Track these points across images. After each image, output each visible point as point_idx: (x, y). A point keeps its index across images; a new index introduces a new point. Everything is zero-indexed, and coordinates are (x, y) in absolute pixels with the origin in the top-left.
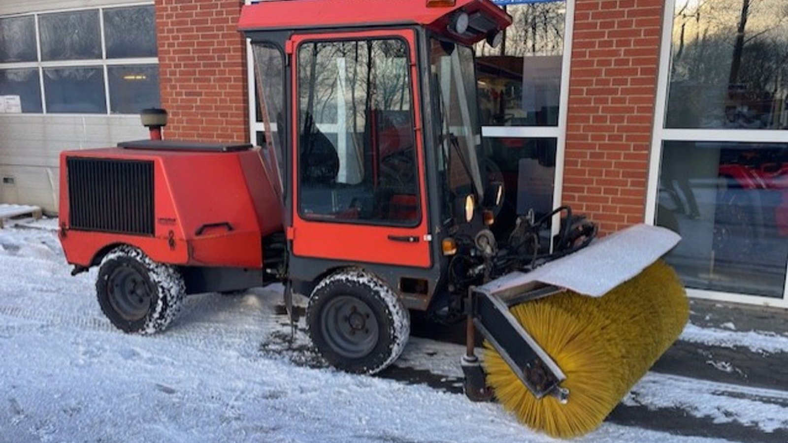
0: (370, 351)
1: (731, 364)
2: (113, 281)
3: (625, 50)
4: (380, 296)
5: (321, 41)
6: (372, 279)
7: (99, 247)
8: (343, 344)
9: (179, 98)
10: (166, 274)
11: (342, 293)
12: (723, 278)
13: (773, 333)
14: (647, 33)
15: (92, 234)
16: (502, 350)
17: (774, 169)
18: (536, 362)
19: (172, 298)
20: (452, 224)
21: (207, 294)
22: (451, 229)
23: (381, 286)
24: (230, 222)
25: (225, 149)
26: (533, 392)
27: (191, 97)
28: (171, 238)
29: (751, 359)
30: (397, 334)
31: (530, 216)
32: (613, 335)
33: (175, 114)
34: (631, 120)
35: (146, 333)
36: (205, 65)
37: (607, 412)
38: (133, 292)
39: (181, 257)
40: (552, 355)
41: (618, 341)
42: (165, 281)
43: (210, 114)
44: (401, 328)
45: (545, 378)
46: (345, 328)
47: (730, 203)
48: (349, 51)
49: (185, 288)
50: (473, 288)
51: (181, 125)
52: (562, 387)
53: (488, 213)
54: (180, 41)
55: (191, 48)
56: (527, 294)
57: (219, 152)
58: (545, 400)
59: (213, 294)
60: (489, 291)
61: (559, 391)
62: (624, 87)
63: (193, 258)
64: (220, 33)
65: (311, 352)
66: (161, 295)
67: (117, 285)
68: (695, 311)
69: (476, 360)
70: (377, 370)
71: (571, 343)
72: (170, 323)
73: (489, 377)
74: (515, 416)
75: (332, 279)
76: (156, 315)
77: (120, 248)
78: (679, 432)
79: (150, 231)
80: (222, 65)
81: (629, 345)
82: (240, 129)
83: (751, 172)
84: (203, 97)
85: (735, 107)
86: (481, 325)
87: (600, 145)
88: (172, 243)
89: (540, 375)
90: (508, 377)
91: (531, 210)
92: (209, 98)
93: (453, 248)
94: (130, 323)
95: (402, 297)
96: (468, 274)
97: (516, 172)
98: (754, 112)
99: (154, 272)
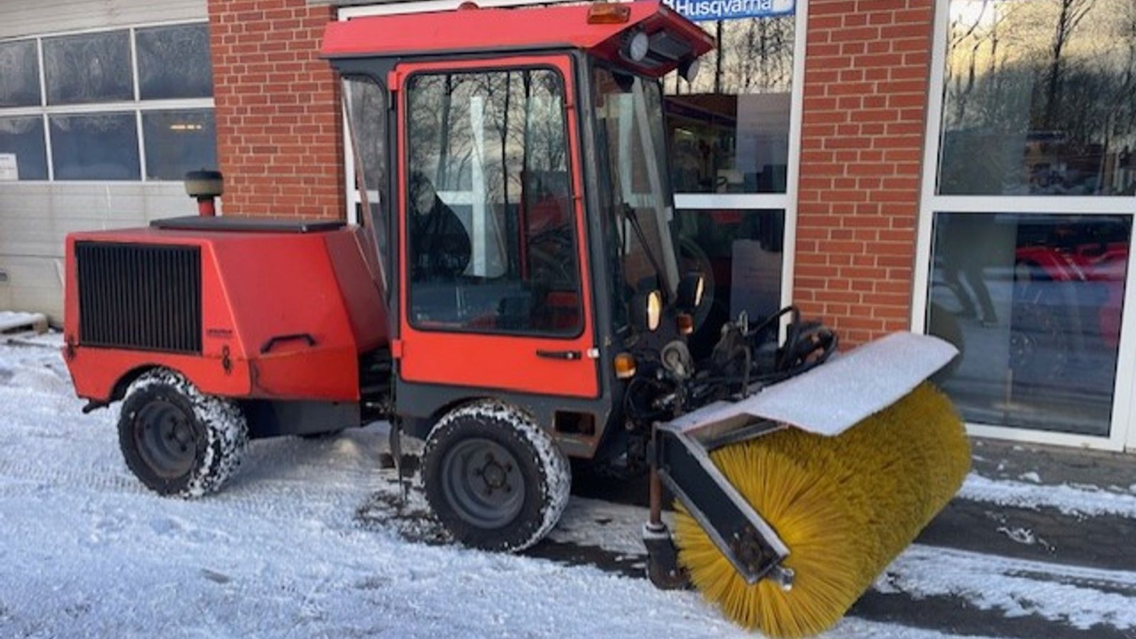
0: (512, 518)
1: (1032, 532)
2: (142, 420)
3: (879, 84)
4: (525, 438)
5: (458, 71)
6: (515, 414)
7: (123, 371)
8: (475, 508)
9: (245, 155)
10: (219, 409)
11: (472, 435)
12: (1027, 409)
13: (1094, 487)
14: (910, 59)
15: (112, 351)
16: (700, 514)
17: (1096, 253)
18: (748, 530)
19: (228, 444)
20: (629, 333)
21: (282, 438)
22: (627, 340)
23: (528, 424)
24: (312, 333)
25: (304, 229)
26: (743, 573)
27: (261, 155)
28: (226, 357)
29: (1062, 524)
30: (552, 493)
31: (742, 321)
32: (858, 491)
33: (237, 180)
34: (888, 184)
35: (191, 495)
36: (281, 110)
37: (848, 603)
38: (172, 436)
39: (241, 386)
40: (771, 520)
41: (864, 498)
42: (218, 419)
43: (289, 181)
44: (557, 484)
45: (760, 555)
46: (477, 484)
47: (1035, 302)
48: (497, 88)
49: (247, 429)
50: (658, 425)
51: (247, 195)
52: (784, 567)
53: (682, 319)
54: (246, 73)
55: (261, 84)
56: (733, 433)
57: (297, 232)
58: (762, 585)
59: (290, 437)
60: (680, 428)
61: (779, 571)
62: (878, 136)
63: (257, 385)
64: (303, 62)
65: (430, 520)
66: (211, 440)
67: (148, 427)
68: (983, 456)
69: (664, 529)
70: (524, 547)
71: (795, 504)
72: (226, 480)
73: (681, 554)
74: (719, 611)
75: (458, 414)
76: (205, 471)
77: (153, 371)
78: (954, 630)
79: (195, 347)
80: (306, 109)
81: (881, 505)
82: (332, 199)
83: (1064, 256)
84: (279, 154)
85: (1047, 166)
86: (670, 478)
87: (845, 219)
88: (227, 365)
89: (753, 550)
90: (709, 553)
91: (744, 312)
92: (288, 155)
93: (630, 368)
94: (167, 482)
95: (557, 439)
96: (653, 405)
97: (729, 260)
98: (1075, 173)
99: (202, 407)
